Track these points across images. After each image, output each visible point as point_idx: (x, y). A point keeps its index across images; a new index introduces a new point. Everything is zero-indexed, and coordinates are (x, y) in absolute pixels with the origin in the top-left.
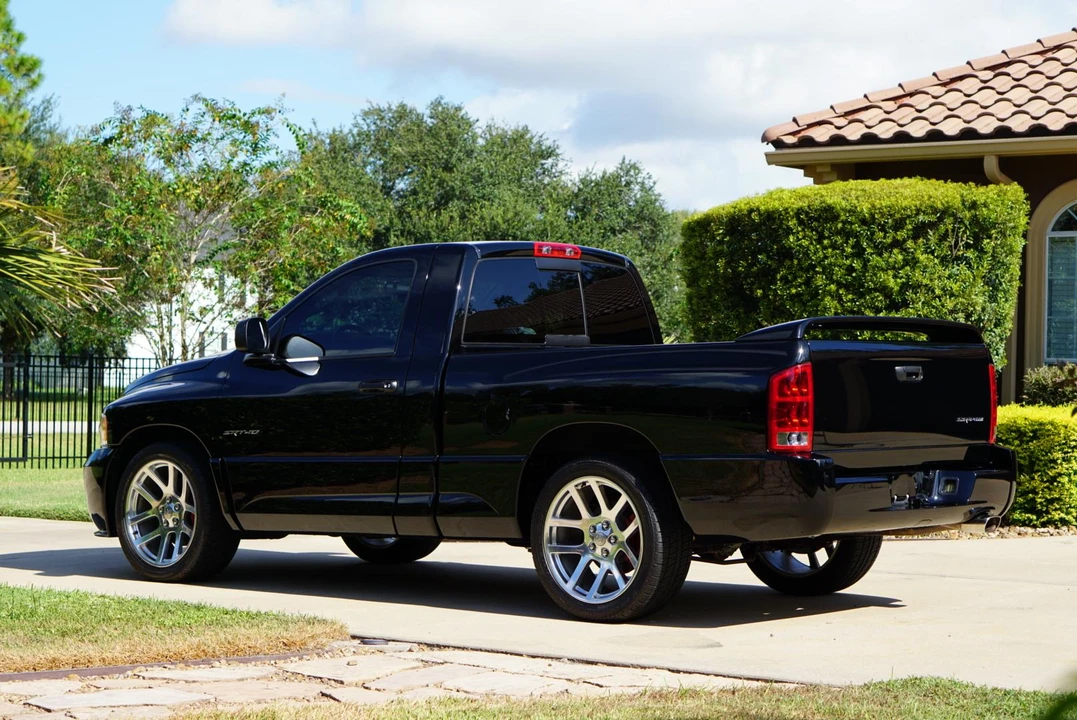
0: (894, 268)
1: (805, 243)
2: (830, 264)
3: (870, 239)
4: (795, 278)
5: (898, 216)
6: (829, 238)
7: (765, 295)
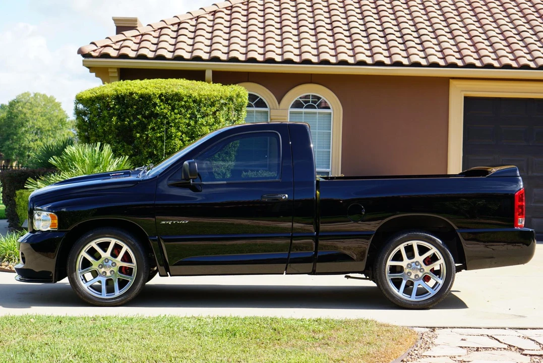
0: (209, 125)
1: (165, 111)
2: (179, 122)
3: (199, 111)
4: (159, 128)
5: (212, 100)
6: (178, 109)
7: (141, 137)
